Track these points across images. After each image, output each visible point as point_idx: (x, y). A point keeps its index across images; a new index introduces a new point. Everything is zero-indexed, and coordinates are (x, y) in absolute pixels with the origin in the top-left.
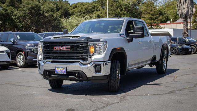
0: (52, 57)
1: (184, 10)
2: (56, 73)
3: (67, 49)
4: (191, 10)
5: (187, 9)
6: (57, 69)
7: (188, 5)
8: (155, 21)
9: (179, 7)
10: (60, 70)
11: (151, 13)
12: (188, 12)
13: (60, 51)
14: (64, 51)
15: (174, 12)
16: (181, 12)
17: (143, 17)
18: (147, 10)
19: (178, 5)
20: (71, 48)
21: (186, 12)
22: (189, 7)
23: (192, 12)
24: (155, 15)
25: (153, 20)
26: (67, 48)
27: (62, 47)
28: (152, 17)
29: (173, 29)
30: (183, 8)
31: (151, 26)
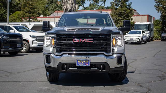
0: (68, 50)
1: (69, 6)
2: (77, 65)
3: (89, 42)
4: (74, 6)
5: (71, 5)
6: (79, 61)
7: (72, 2)
8: (34, 14)
9: (64, 3)
10: (83, 63)
11: (30, 7)
12: (72, 8)
13: (80, 43)
14: (86, 43)
15: (42, 7)
16: (66, 8)
17: (22, 10)
18: (26, 4)
19: (63, 2)
20: (94, 40)
21: (70, 8)
22: (73, 3)
23: (75, 8)
24: (34, 9)
25: (32, 14)
26: (89, 40)
27: (83, 39)
28: (31, 10)
29: (55, 23)
30: (67, 4)
31: (30, 19)
